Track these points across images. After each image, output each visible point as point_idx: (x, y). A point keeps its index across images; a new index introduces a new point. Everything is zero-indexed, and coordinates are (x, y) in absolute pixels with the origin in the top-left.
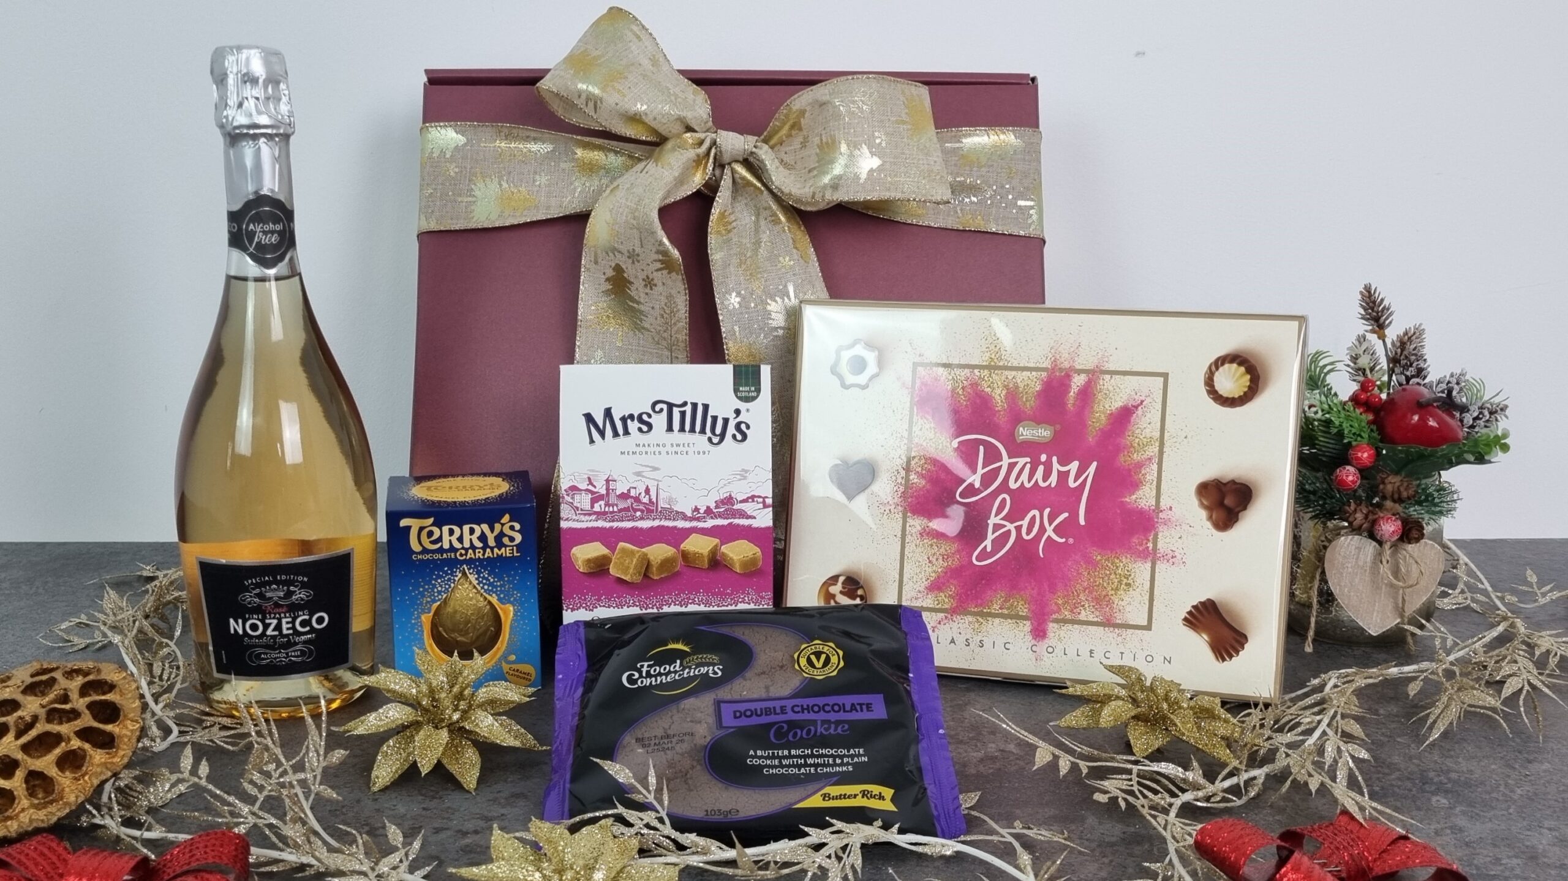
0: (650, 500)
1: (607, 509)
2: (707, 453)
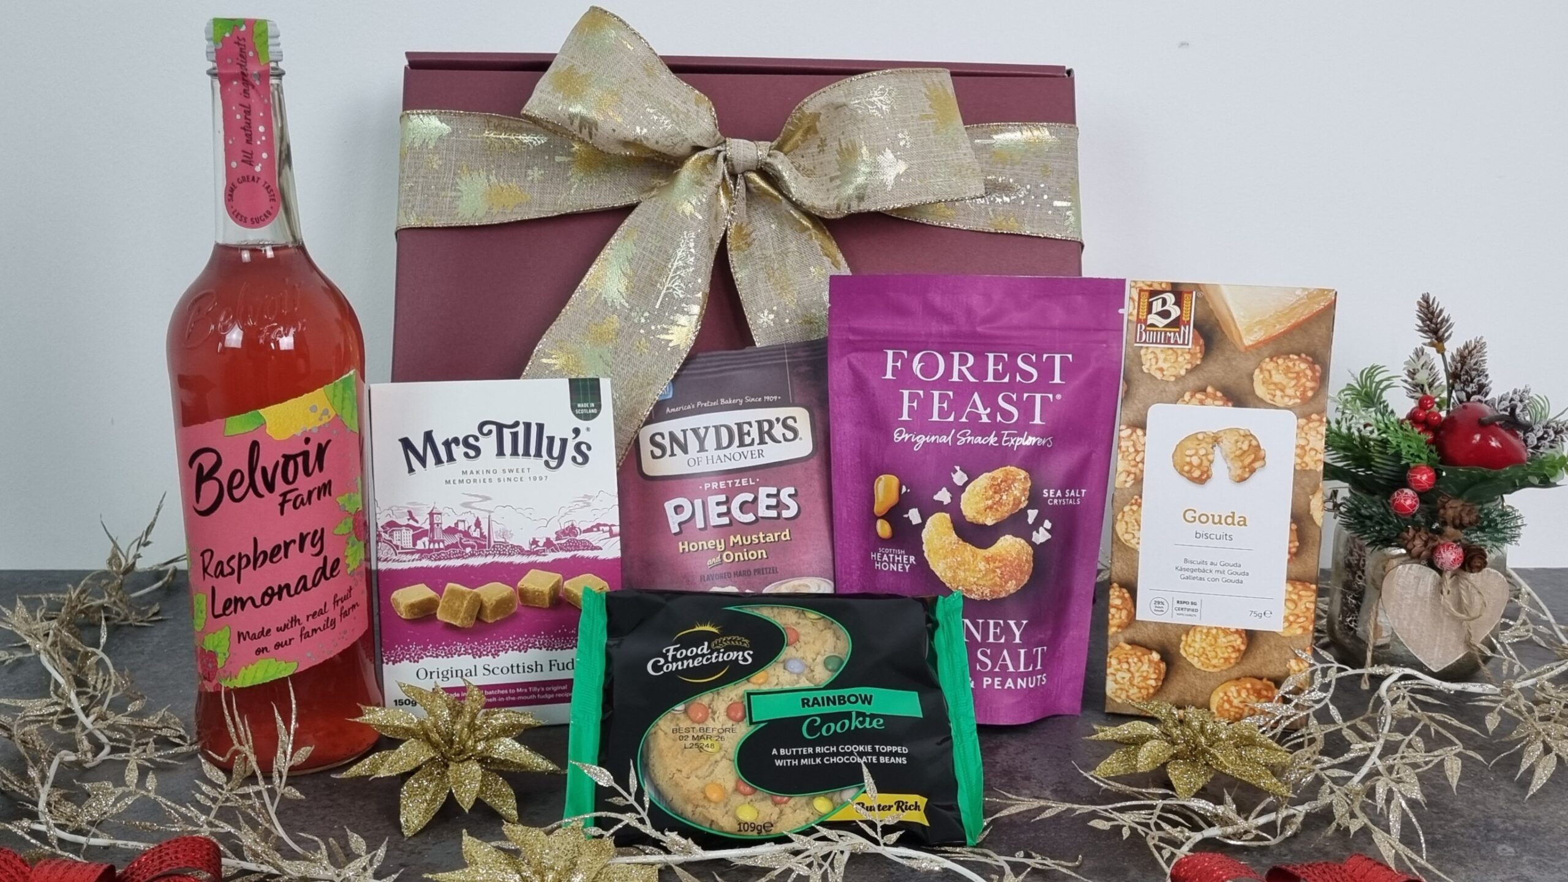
0: (481, 534)
1: (432, 546)
2: (544, 478)
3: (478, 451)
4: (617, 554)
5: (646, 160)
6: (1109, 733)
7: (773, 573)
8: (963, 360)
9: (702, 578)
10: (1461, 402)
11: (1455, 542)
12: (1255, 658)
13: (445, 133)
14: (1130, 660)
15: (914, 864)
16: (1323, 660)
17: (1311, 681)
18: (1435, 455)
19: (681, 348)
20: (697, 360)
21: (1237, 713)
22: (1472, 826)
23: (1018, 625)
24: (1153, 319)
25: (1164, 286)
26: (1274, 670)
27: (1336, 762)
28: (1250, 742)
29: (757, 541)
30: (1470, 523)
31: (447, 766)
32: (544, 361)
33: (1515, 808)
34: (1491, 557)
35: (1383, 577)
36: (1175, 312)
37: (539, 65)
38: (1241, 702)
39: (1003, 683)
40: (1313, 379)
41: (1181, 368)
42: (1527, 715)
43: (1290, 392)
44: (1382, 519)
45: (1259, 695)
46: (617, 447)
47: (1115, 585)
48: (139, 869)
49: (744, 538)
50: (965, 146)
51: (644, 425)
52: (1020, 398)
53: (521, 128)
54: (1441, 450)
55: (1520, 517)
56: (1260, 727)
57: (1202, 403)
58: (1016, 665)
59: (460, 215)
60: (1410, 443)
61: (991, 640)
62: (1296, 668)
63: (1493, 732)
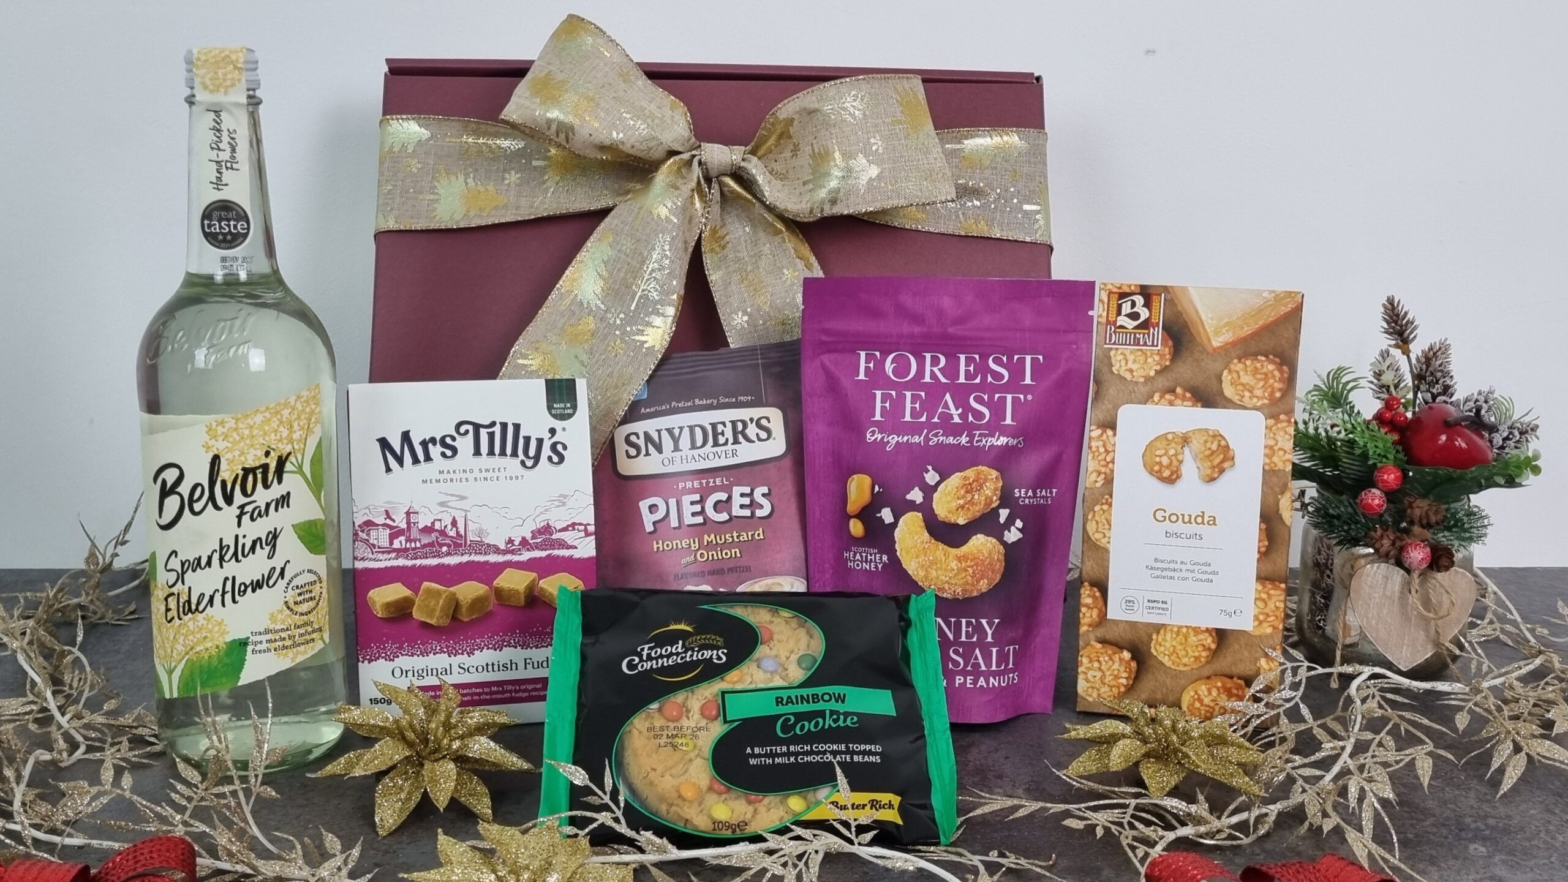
0: (458, 533)
1: (408, 546)
2: (520, 478)
3: (455, 450)
4: (593, 553)
5: (621, 164)
6: (1081, 731)
7: (745, 572)
8: (935, 361)
9: (676, 577)
10: (1426, 403)
11: (1423, 541)
12: (1225, 657)
13: (424, 138)
14: (1101, 659)
15: (889, 864)
16: (1293, 659)
17: (1282, 681)
18: (1401, 456)
19: (656, 349)
20: (672, 361)
21: (1207, 711)
22: (1443, 825)
23: (990, 624)
24: (1122, 320)
25: (1133, 288)
26: (1244, 669)
27: (1306, 761)
28: (1221, 741)
29: (731, 540)
30: (1437, 523)
31: (422, 765)
32: (520, 361)
33: (1486, 808)
34: (1458, 556)
35: (1351, 576)
36: (1144, 314)
37: (517, 71)
38: (1212, 701)
39: (975, 682)
40: (1281, 380)
41: (1150, 369)
42: (1496, 714)
43: (1258, 393)
44: (1349, 518)
45: (1230, 695)
46: (592, 447)
47: (1086, 584)
48: (114, 869)
49: (718, 537)
50: (936, 151)
51: (619, 426)
52: (991, 398)
53: (498, 132)
54: (1407, 450)
55: (1486, 517)
56: (1231, 726)
57: (1171, 404)
58: (988, 664)
59: (437, 218)
60: (1376, 443)
61: (963, 639)
62: (1266, 667)
63: (1463, 731)
